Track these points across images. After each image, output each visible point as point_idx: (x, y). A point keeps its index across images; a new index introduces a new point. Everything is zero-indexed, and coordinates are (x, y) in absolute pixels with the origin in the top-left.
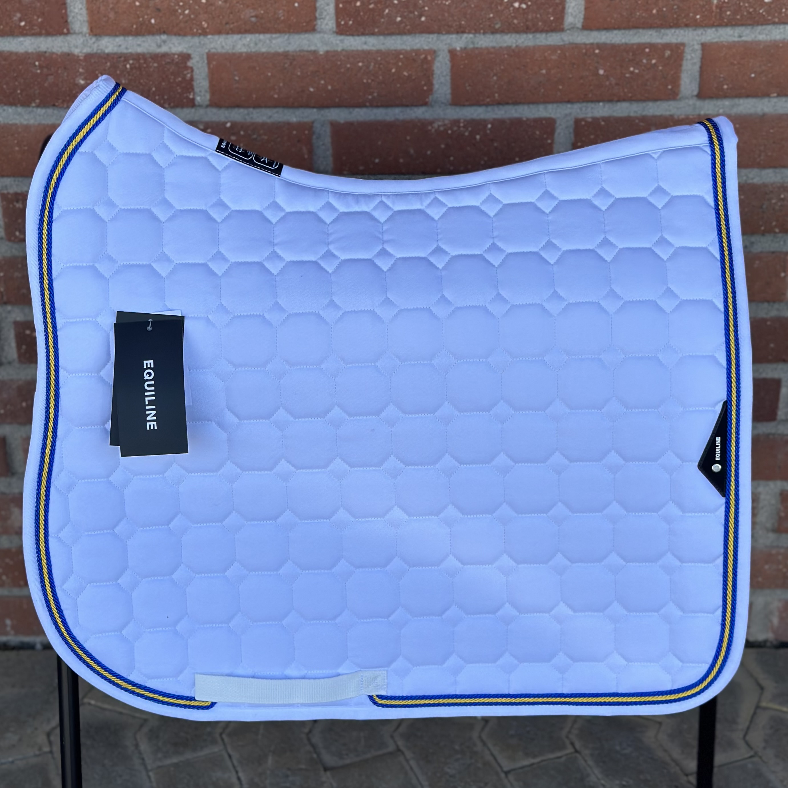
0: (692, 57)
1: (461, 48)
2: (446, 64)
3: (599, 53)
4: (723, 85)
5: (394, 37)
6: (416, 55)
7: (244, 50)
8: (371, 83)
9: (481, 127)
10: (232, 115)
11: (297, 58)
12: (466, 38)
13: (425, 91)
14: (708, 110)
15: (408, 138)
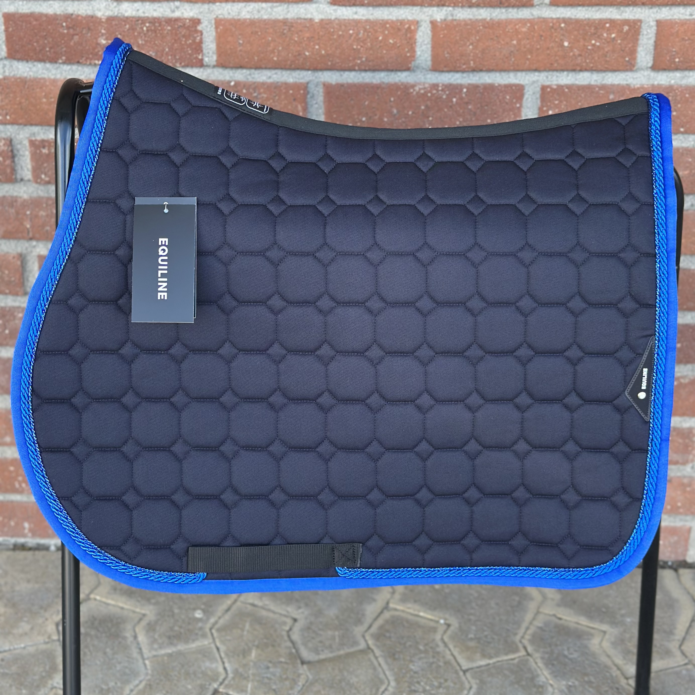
0: (648, 32)
1: (441, 20)
2: (428, 33)
3: (565, 27)
4: (675, 58)
5: (381, 9)
6: (401, 25)
7: (248, 17)
8: (360, 49)
9: (457, 91)
10: (236, 75)
11: (294, 25)
12: (446, 11)
13: (409, 57)
14: (661, 80)
15: (392, 99)
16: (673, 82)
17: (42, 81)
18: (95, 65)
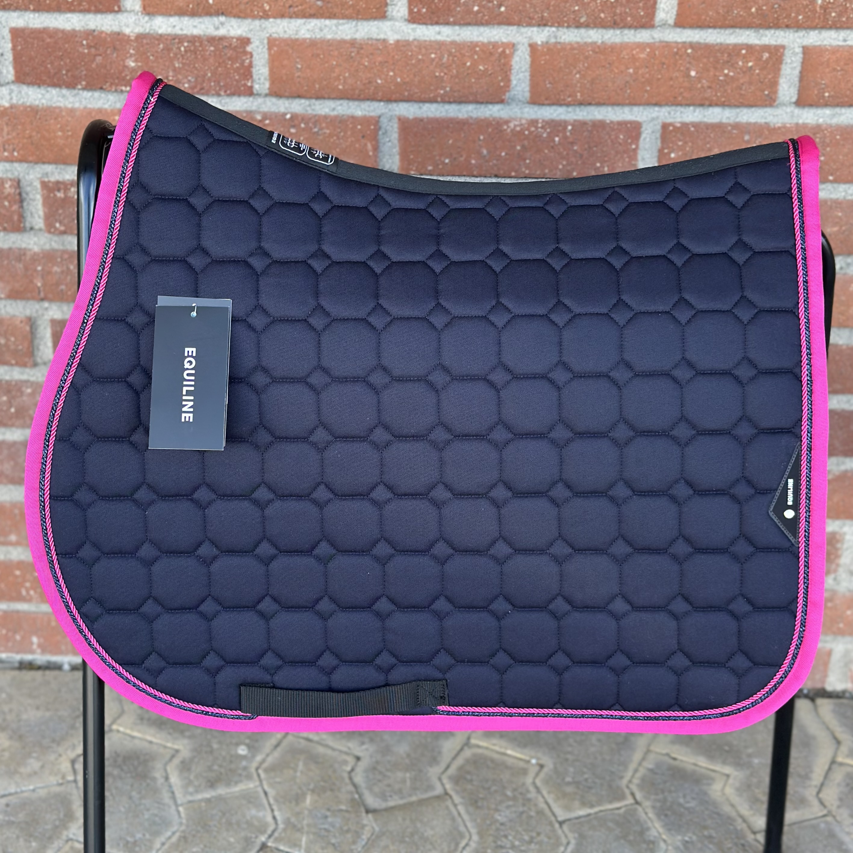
0: (792, 61)
1: (542, 42)
2: (526, 59)
3: (692, 53)
4: (824, 92)
5: (470, 28)
6: (493, 47)
7: (308, 36)
8: (443, 77)
9: (560, 128)
10: (292, 106)
11: (364, 47)
12: (549, 31)
13: (502, 87)
14: (807, 118)
15: (482, 137)
16: (821, 121)
17: (57, 111)
18: (122, 91)
